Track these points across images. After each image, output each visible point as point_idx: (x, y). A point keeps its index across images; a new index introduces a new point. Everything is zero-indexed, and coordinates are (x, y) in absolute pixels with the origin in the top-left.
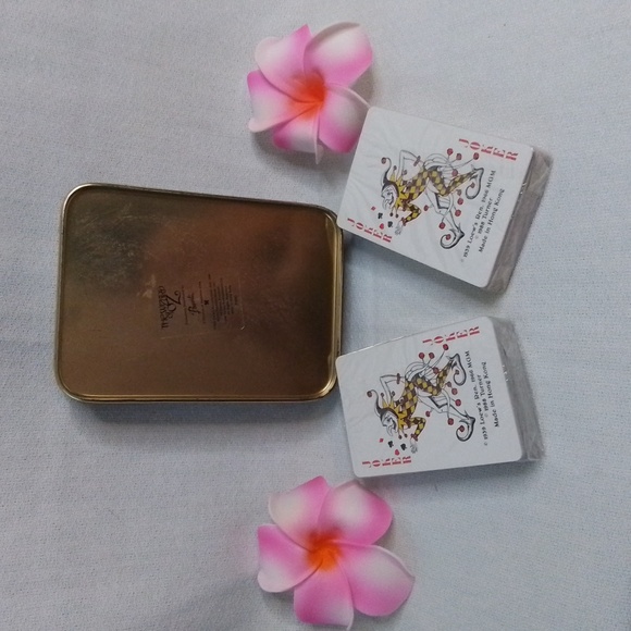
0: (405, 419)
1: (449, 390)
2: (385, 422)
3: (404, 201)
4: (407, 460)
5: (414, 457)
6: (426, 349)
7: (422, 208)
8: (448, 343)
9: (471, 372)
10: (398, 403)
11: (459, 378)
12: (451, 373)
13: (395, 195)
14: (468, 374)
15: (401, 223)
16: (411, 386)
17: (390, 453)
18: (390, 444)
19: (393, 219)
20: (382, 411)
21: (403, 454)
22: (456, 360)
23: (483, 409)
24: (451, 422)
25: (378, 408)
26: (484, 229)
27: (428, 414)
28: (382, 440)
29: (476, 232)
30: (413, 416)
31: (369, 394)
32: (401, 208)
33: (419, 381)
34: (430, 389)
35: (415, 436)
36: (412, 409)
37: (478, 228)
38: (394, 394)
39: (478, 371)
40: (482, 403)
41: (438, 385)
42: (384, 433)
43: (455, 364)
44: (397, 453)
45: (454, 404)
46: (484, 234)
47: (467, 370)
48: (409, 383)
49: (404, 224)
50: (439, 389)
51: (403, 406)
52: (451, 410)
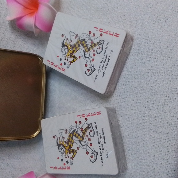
1: (87, 139)
2: (60, 150)
3: (71, 54)
4: (69, 168)
5: (71, 167)
6: (78, 119)
7: (78, 57)
8: (87, 117)
9: (97, 131)
10: (65, 142)
11: (92, 134)
12: (88, 131)
13: (67, 51)
14: (96, 132)
15: (69, 63)
16: (71, 135)
17: (61, 164)
18: (62, 160)
19: (66, 61)
20: (59, 145)
21: (67, 165)
22: (90, 125)
23: (101, 149)
24: (87, 153)
25: (57, 143)
26: (104, 68)
27: (78, 148)
28: (58, 158)
29: (100, 69)
30: (72, 149)
31: (54, 137)
32: (69, 57)
33: (75, 133)
34: (79, 137)
35: (72, 158)
36: (72, 145)
37: (101, 67)
38: (64, 138)
39: (100, 131)
40: (101, 146)
42: (59, 155)
43: (90, 127)
44: (64, 164)
45: (89, 145)
46: (104, 70)
47: (95, 130)
48: (71, 134)
49: (70, 64)
50: (83, 138)
51: (68, 144)
52: (88, 148)
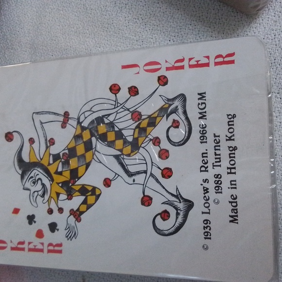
0: (65, 184)
1: (154, 151)
2: (28, 185)
4: (56, 249)
5: (67, 245)
6: (125, 80)
8: (169, 75)
9: (204, 127)
10: (56, 157)
11: (179, 134)
12: (164, 124)
14: (196, 130)
16: (86, 135)
17: (28, 233)
18: (31, 219)
20: (25, 167)
21: (49, 237)
22: (177, 103)
23: (212, 190)
24: (146, 201)
25: (20, 161)
27: (107, 183)
28: (16, 211)
30: (80, 182)
31: (9, 137)
33: (102, 129)
34: (119, 143)
35: (77, 214)
36: (81, 170)
38: (52, 142)
39: (216, 126)
40: (212, 180)
41: (136, 140)
42: (21, 199)
43: (175, 111)
44: (40, 234)
45: (158, 173)
47: (196, 124)
48: (83, 129)
50: (135, 146)
51: (66, 163)
52: (152, 183)
